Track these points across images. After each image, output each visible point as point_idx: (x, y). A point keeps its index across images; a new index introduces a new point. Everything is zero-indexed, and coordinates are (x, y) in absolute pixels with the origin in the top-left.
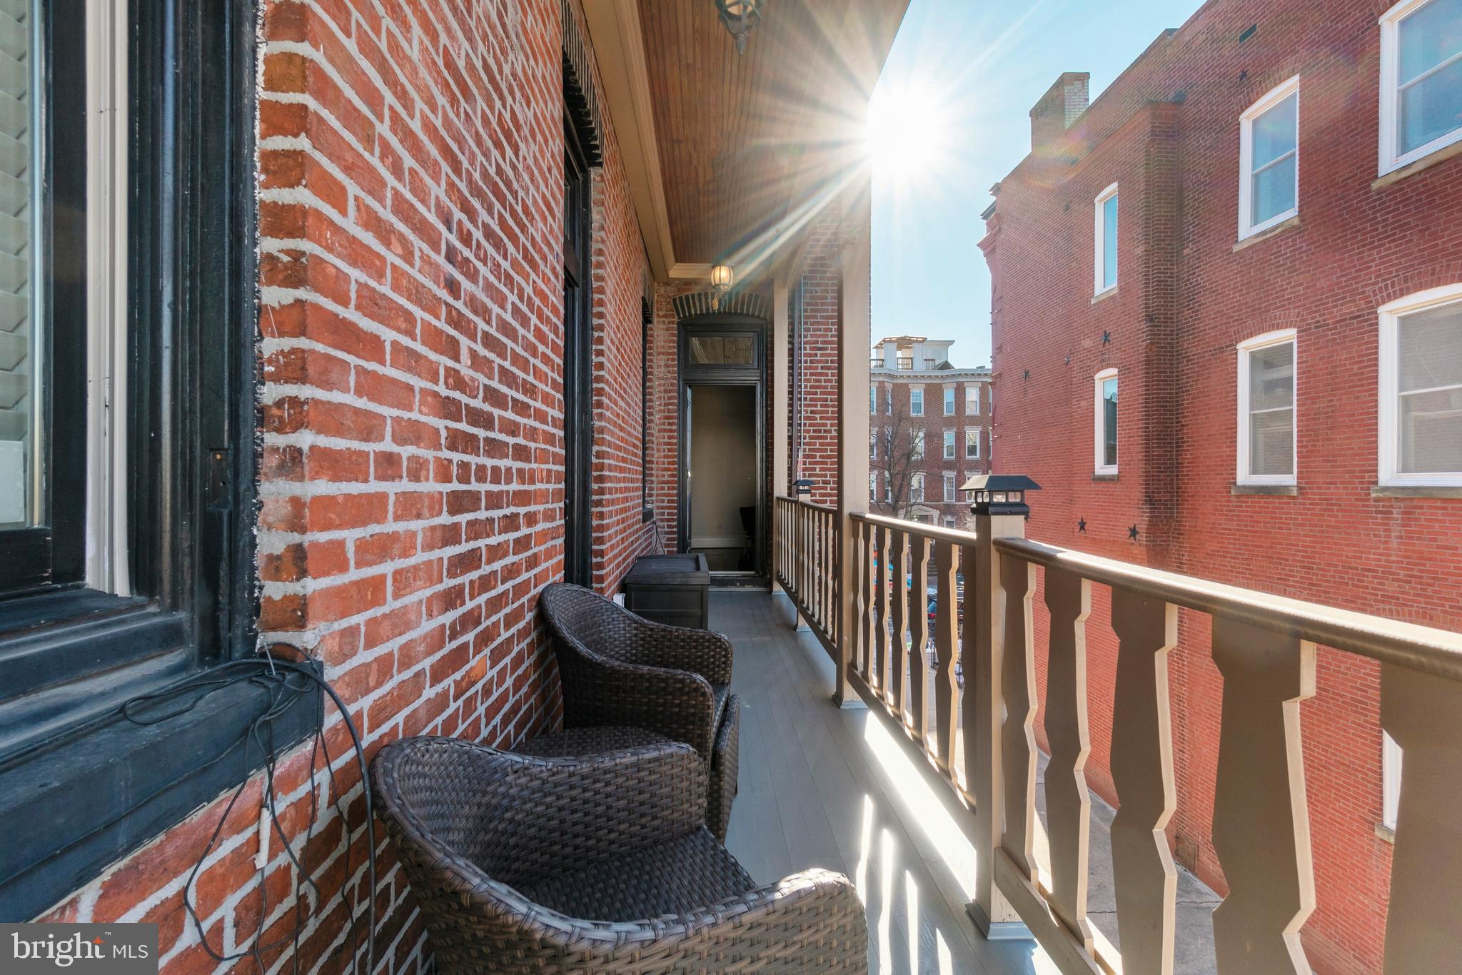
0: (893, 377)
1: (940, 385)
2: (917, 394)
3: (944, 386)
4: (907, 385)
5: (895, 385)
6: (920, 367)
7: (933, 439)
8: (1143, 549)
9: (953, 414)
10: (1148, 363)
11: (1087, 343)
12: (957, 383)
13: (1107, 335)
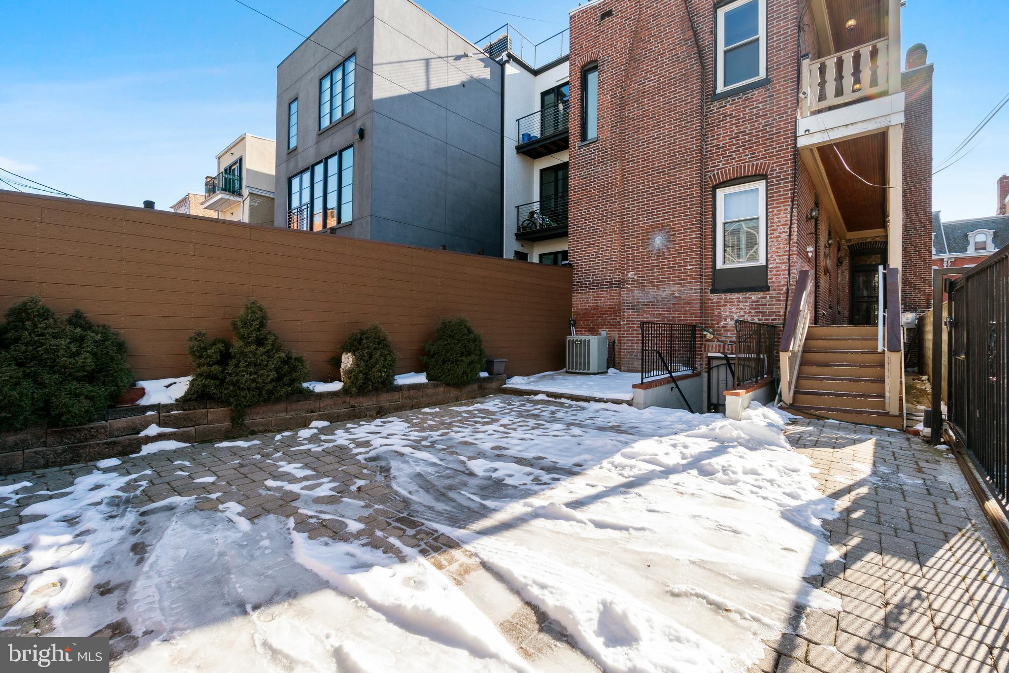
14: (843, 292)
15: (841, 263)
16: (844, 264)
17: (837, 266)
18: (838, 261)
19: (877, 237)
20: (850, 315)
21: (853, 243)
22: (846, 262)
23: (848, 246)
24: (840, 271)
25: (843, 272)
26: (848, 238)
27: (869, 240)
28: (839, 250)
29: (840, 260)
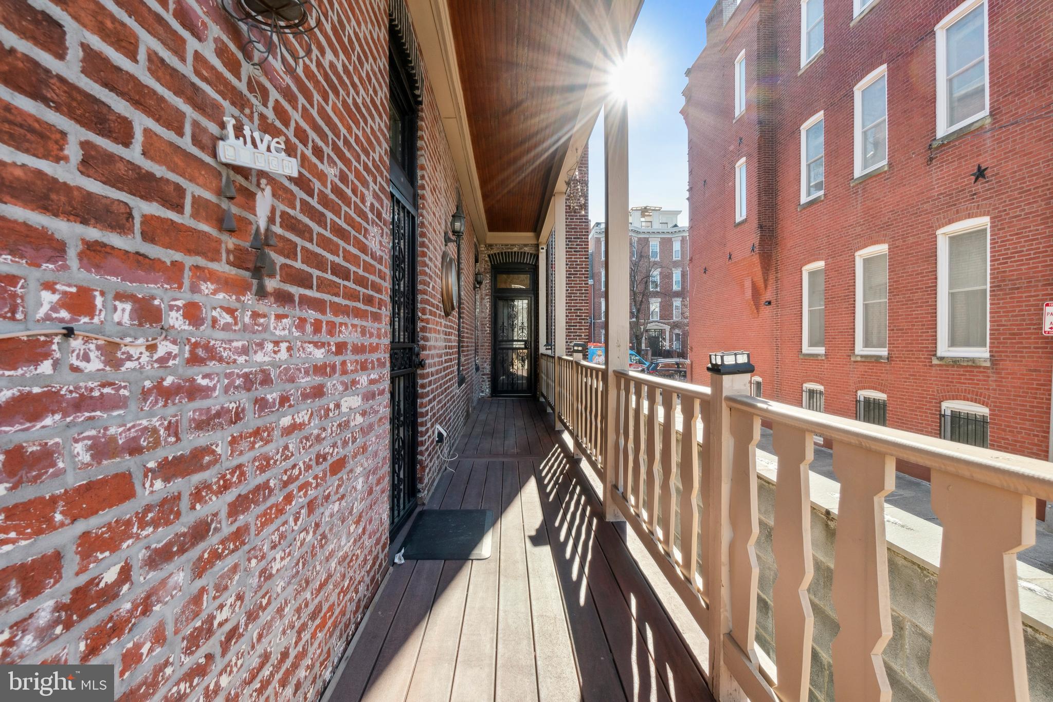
0: (638, 232)
1: (671, 239)
2: (655, 245)
3: (673, 239)
4: (647, 239)
5: (640, 239)
6: (657, 226)
7: (667, 277)
8: (758, 255)
9: (680, 259)
10: (759, 148)
11: (732, 148)
12: (682, 237)
13: (741, 139)
14: (483, 331)
15: (480, 283)
16: (483, 286)
17: (475, 288)
18: (476, 280)
19: (526, 245)
20: (491, 371)
21: (495, 251)
22: (487, 281)
23: (489, 256)
24: (478, 297)
25: (482, 299)
26: (488, 242)
27: (515, 249)
28: (477, 261)
29: (479, 279)
